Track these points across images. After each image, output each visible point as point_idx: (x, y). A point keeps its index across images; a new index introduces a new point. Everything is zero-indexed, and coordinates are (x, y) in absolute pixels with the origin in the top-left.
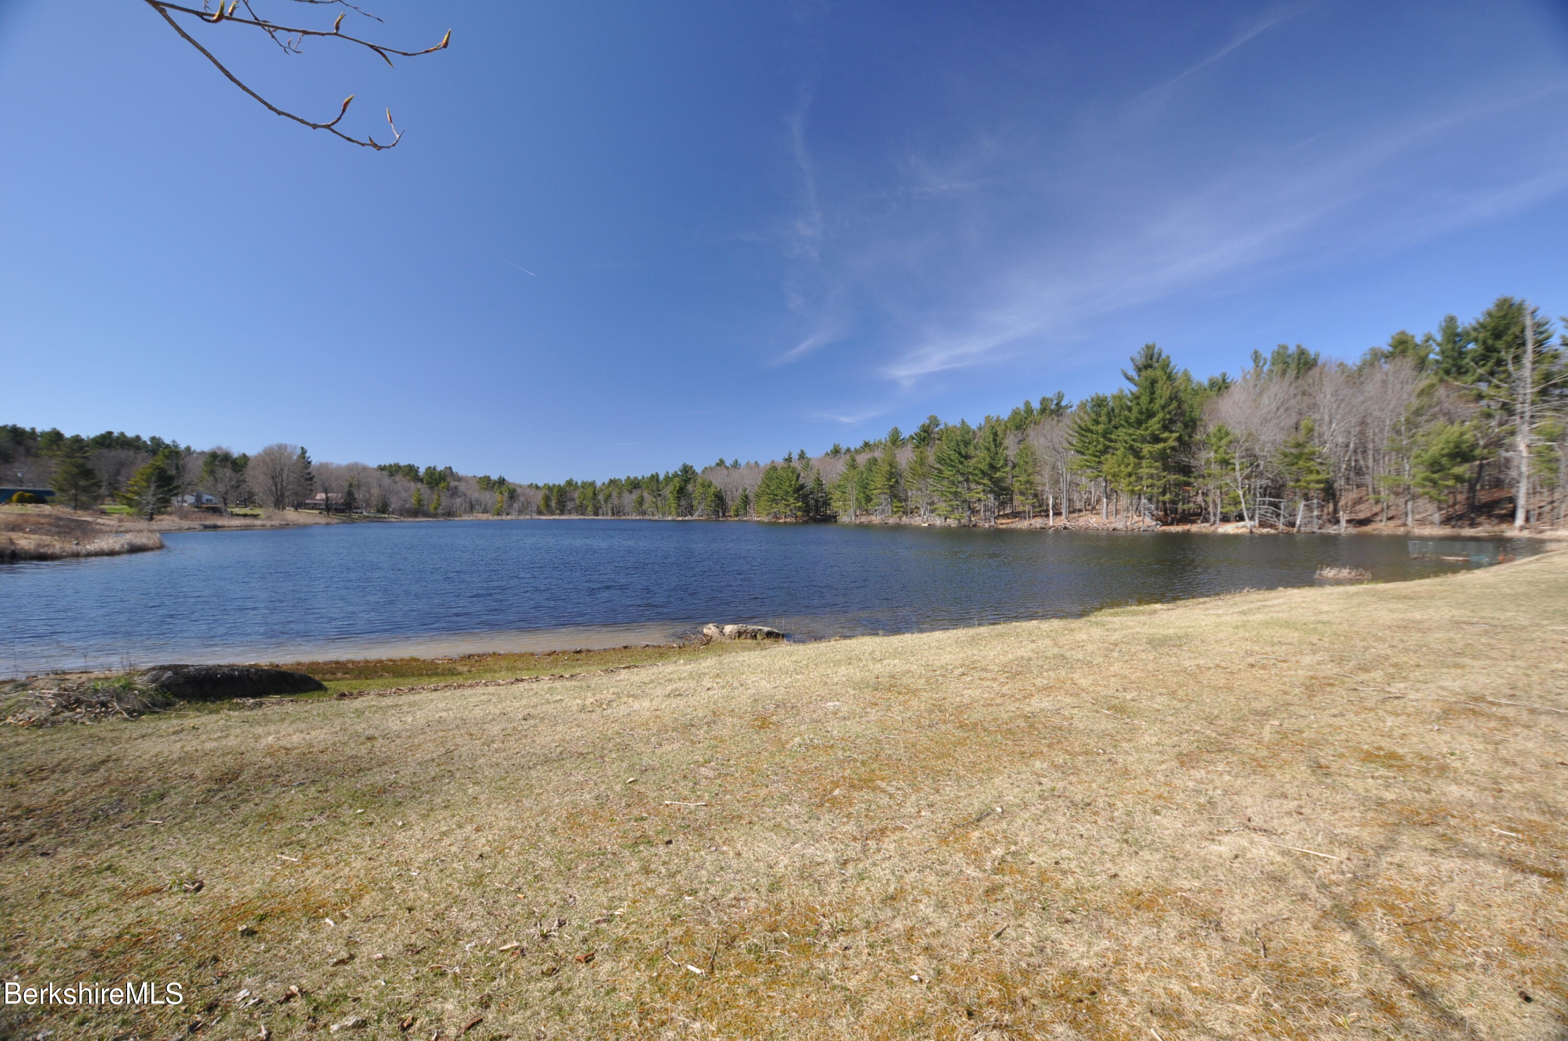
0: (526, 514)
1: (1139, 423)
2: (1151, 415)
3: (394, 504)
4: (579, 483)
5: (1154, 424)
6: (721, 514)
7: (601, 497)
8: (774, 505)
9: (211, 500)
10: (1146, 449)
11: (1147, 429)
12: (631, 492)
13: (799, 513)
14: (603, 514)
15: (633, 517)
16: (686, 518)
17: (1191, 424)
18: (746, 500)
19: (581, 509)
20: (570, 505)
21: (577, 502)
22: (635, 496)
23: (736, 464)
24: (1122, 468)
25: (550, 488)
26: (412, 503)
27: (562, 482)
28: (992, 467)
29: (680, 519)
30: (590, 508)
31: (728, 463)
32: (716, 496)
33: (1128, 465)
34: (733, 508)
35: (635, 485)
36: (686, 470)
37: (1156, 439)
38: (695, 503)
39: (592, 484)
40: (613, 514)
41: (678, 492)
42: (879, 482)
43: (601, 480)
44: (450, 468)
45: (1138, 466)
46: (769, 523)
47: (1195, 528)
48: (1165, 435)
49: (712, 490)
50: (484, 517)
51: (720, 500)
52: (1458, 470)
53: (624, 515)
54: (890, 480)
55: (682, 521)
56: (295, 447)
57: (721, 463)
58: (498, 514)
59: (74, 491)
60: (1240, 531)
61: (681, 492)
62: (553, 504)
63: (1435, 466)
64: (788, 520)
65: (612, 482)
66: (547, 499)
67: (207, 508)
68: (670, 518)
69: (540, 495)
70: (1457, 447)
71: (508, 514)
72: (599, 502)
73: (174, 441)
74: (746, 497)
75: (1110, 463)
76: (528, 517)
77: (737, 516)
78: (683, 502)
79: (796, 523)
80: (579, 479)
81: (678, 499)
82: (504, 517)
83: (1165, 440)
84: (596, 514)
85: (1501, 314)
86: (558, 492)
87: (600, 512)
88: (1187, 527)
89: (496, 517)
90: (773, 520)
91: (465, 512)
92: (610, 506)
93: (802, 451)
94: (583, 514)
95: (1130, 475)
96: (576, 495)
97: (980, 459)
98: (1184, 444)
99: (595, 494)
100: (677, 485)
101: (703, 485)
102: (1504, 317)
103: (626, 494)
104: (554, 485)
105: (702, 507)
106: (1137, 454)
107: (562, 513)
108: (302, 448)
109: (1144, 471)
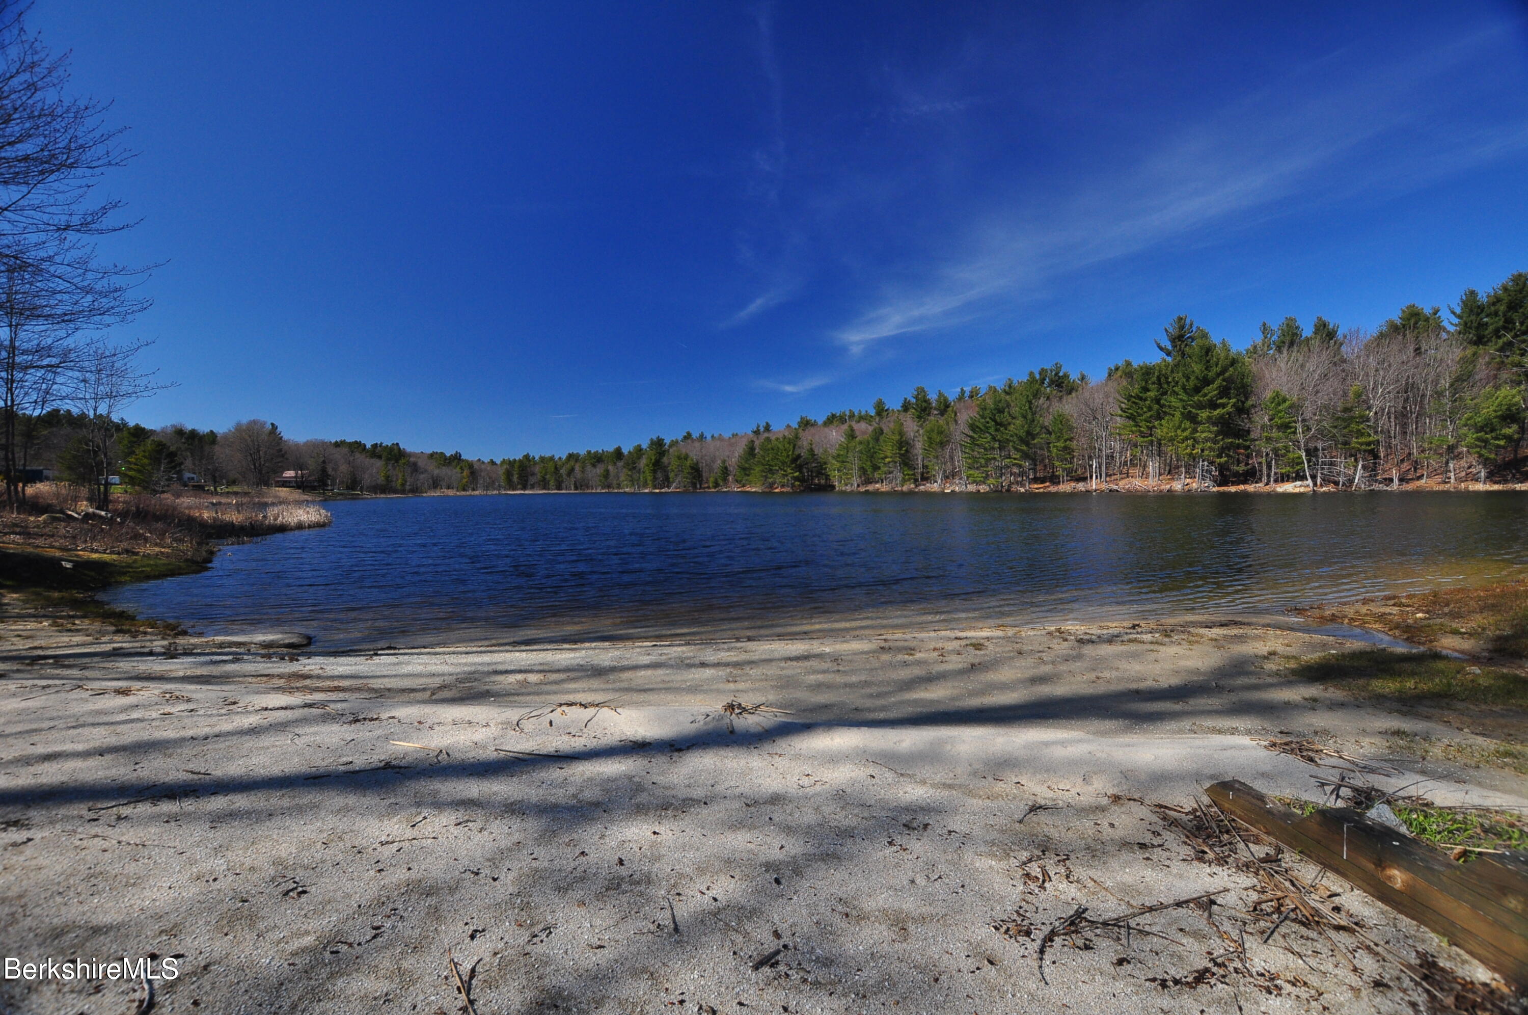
0: (494, 489)
1: (1197, 390)
2: (1206, 382)
3: (367, 480)
4: (537, 458)
5: (1211, 391)
6: (698, 486)
7: (563, 471)
8: (770, 475)
9: (193, 478)
10: (1204, 414)
11: (1205, 395)
12: (594, 466)
13: (797, 483)
14: (566, 489)
15: (598, 491)
16: (663, 490)
17: (1245, 391)
18: (725, 471)
19: (544, 484)
20: (532, 480)
21: (539, 476)
22: (600, 469)
23: (702, 437)
24: (1179, 432)
25: (511, 463)
26: (381, 480)
27: (519, 456)
28: (1028, 433)
29: (657, 491)
30: (552, 483)
31: (695, 435)
32: (692, 468)
33: (1184, 430)
34: (712, 479)
35: (597, 459)
36: (658, 444)
37: (1213, 405)
38: (671, 475)
39: (552, 458)
40: (576, 488)
41: (654, 465)
42: (888, 450)
43: (561, 453)
44: (397, 444)
45: (1195, 431)
46: (763, 493)
47: (1251, 488)
48: (1224, 400)
49: (688, 463)
50: (451, 493)
51: (696, 473)
52: (1507, 431)
53: (588, 488)
54: (900, 449)
55: (660, 493)
56: (265, 423)
57: (688, 436)
58: (464, 490)
59: (82, 469)
60: (1302, 490)
61: (657, 465)
62: (515, 478)
63: (1487, 427)
64: (784, 490)
65: (571, 456)
66: (509, 474)
67: (193, 486)
68: (647, 491)
69: (501, 471)
70: (1509, 409)
71: (473, 490)
72: (561, 476)
73: (122, 419)
74: (726, 468)
75: (1163, 429)
76: (495, 492)
77: (715, 487)
78: (659, 475)
79: (794, 493)
80: (536, 454)
81: (654, 472)
82: (469, 493)
83: (1223, 406)
84: (559, 488)
85: (1518, 288)
86: (519, 467)
87: (564, 485)
88: (1242, 487)
89: (463, 493)
90: (767, 490)
91: (429, 488)
92: (573, 480)
93: (767, 423)
94: (544, 488)
95: (1187, 439)
96: (537, 469)
97: (1017, 426)
98: (1242, 410)
99: (556, 468)
100: (653, 458)
101: (679, 458)
102: (1521, 291)
103: (589, 468)
104: (515, 460)
105: (679, 479)
106: (1192, 418)
107: (524, 488)
108: (273, 424)
109: (1199, 435)
